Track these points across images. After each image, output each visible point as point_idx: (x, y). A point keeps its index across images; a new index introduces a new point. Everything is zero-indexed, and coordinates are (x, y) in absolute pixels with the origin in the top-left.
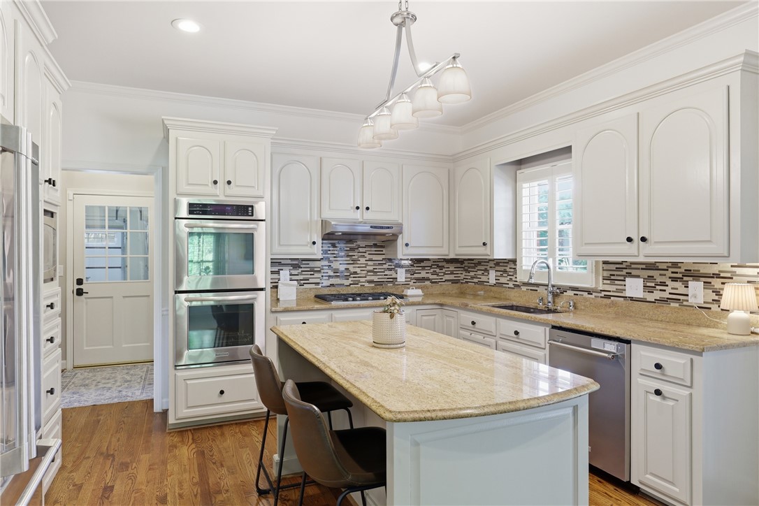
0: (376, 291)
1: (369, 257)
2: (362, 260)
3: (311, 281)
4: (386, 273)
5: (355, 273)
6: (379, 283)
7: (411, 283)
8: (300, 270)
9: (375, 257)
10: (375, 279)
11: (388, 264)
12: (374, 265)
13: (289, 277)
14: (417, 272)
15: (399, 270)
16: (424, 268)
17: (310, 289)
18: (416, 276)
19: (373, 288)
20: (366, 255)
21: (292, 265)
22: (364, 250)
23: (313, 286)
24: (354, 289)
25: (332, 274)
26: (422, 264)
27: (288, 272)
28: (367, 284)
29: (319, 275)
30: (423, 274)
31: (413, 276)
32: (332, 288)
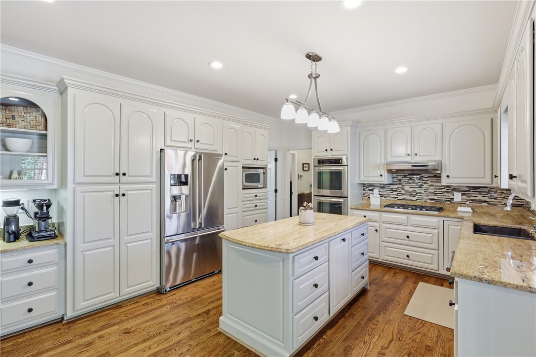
0: (435, 205)
1: (430, 184)
2: (426, 186)
3: (391, 196)
4: (444, 194)
5: (421, 193)
6: (437, 201)
7: (468, 203)
8: (385, 189)
9: (435, 184)
10: (436, 197)
11: (446, 189)
12: (435, 189)
13: (378, 193)
14: (472, 195)
15: (455, 193)
16: (480, 193)
17: (390, 200)
18: (471, 198)
19: (433, 203)
20: (428, 182)
21: (380, 187)
22: (427, 179)
23: (392, 199)
24: (418, 203)
25: (404, 193)
26: (478, 190)
27: (378, 190)
28: (429, 201)
29: (396, 193)
30: (480, 197)
31: (469, 198)
32: (404, 201)
